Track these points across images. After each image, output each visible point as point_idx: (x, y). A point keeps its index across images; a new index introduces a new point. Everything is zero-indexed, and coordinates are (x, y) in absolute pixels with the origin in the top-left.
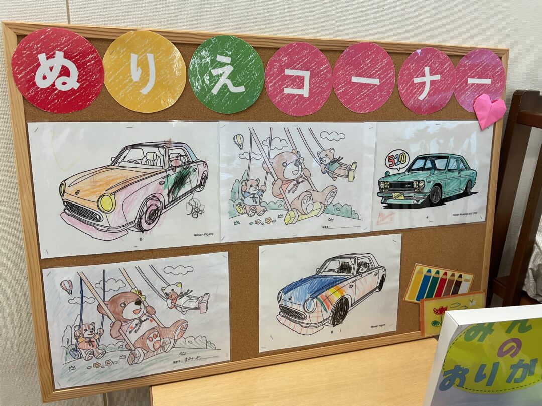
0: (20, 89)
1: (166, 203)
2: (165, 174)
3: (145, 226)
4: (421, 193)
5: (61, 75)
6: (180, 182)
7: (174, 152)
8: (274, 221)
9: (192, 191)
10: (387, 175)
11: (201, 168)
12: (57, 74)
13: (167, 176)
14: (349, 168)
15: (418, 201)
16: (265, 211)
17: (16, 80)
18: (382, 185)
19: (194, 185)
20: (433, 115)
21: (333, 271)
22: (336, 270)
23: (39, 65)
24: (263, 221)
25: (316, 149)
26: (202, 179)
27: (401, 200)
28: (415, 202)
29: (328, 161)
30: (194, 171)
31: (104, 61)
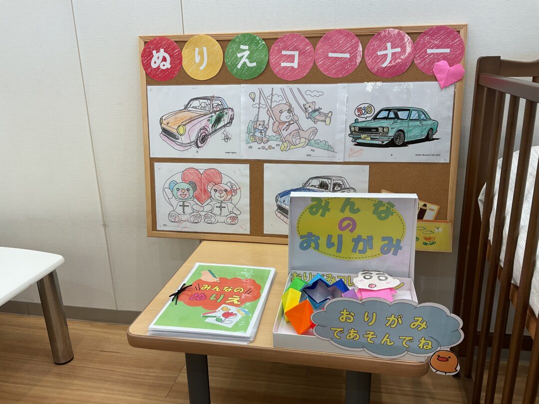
0: (145, 69)
1: (211, 132)
2: (210, 115)
3: (199, 144)
4: (386, 136)
5: (163, 61)
6: (218, 120)
7: (215, 103)
8: (274, 148)
9: (224, 126)
10: (356, 121)
11: (230, 113)
12: (161, 60)
13: (212, 116)
14: (326, 115)
15: (383, 142)
16: (268, 141)
17: (143, 64)
18: (353, 129)
19: (226, 123)
20: (396, 78)
21: (315, 186)
22: (317, 186)
23: (153, 56)
24: (267, 147)
25: (302, 102)
26: (230, 119)
27: (368, 141)
28: (380, 143)
29: (310, 110)
30: (226, 114)
31: (183, 53)
